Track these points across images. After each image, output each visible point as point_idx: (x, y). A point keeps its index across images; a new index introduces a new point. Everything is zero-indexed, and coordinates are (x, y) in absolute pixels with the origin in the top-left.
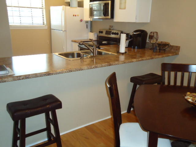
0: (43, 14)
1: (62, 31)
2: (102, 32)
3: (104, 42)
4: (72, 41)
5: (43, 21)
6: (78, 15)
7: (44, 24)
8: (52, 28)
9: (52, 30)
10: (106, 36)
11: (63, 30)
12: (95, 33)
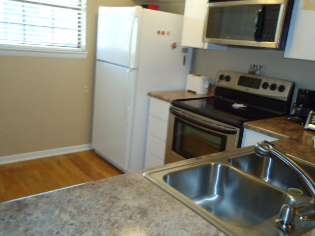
0: (79, 22)
1: (128, 70)
2: (228, 79)
3: (237, 106)
4: (150, 94)
5: (79, 39)
6: (168, 33)
7: (79, 47)
8: (99, 57)
9: (98, 62)
10: (242, 89)
11: (132, 67)
12: (206, 78)
